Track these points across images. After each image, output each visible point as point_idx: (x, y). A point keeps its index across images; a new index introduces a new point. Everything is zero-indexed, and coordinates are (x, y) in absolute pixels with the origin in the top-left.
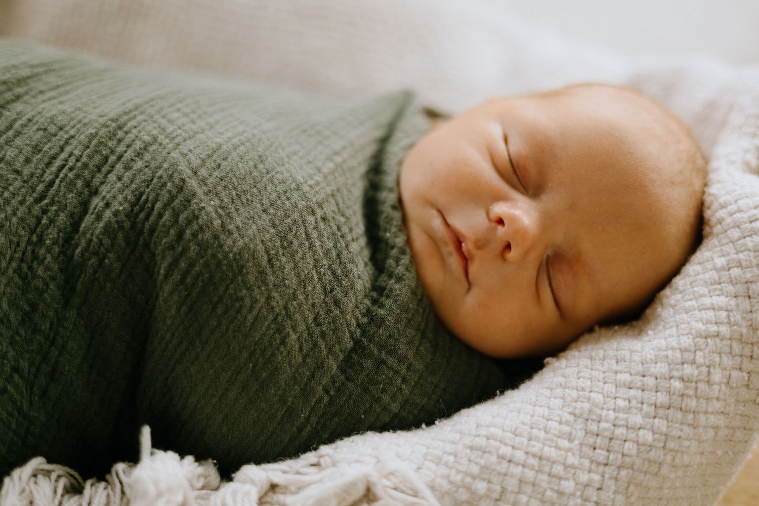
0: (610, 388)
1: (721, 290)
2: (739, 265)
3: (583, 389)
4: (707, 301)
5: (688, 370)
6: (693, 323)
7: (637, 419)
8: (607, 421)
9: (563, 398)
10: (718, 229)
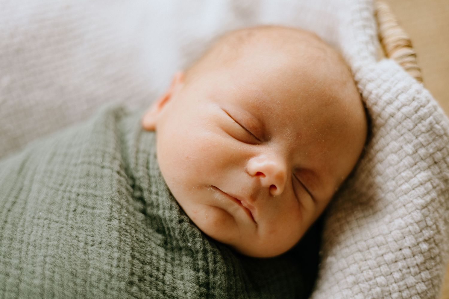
0: (384, 269)
1: (419, 168)
2: (422, 146)
3: (370, 279)
4: (415, 181)
5: (427, 234)
6: (415, 201)
7: (411, 280)
8: (395, 292)
9: (362, 292)
10: (392, 121)
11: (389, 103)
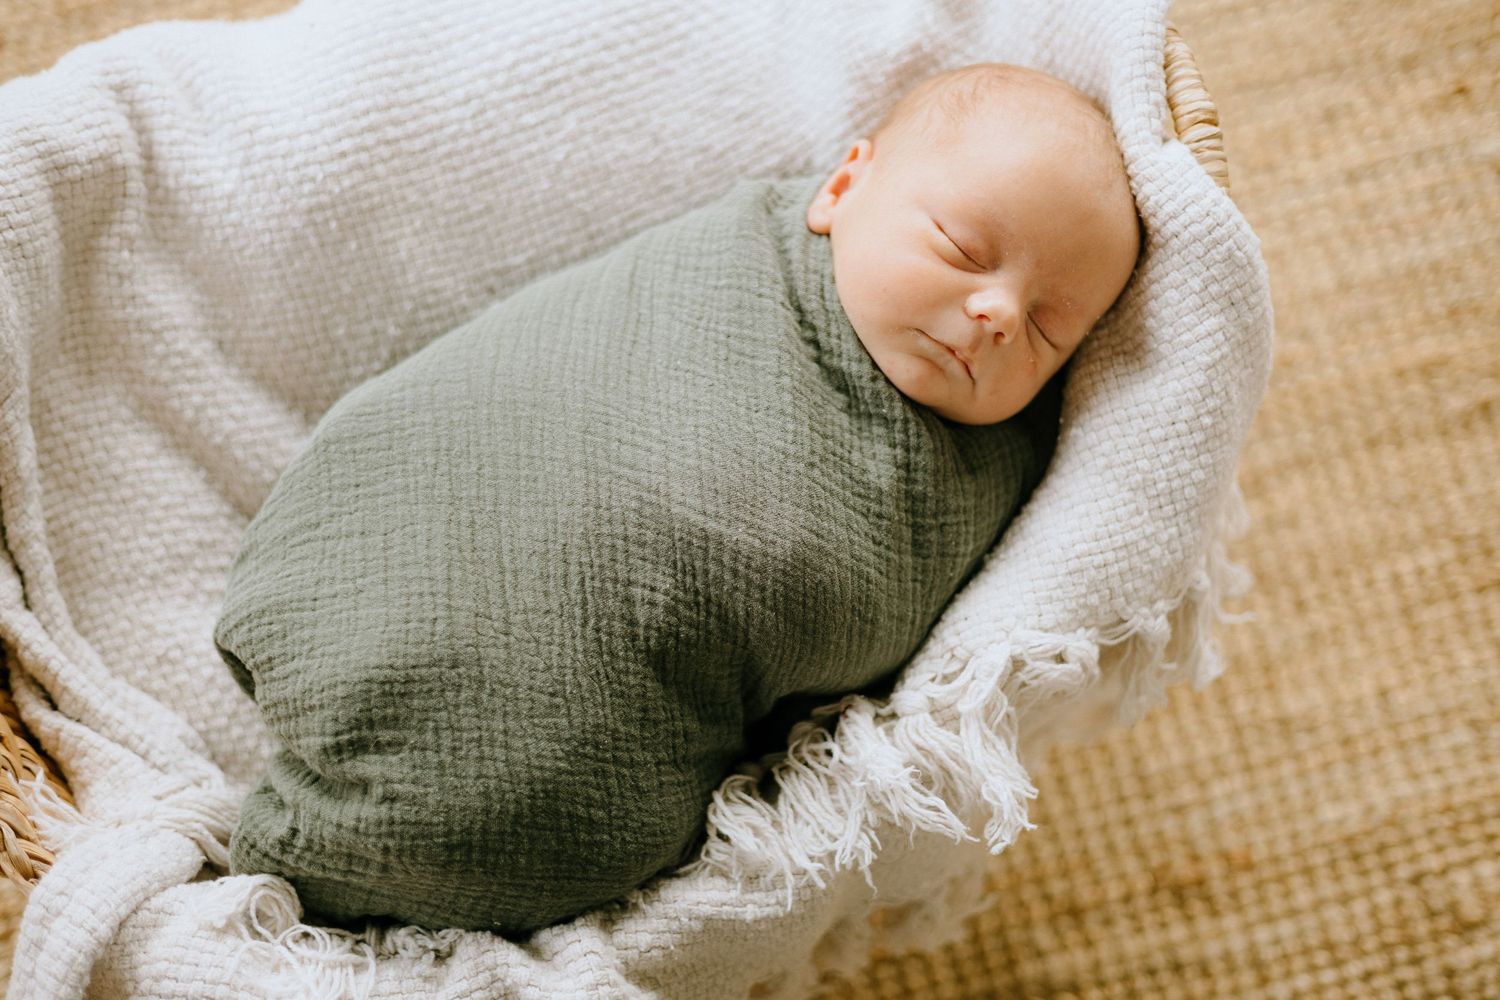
0: (1149, 449)
1: (1208, 312)
2: (1215, 280)
3: (1129, 463)
4: (1201, 330)
5: (1211, 403)
6: (1198, 358)
7: (1185, 466)
8: (1162, 481)
9: (1116, 479)
10: (1175, 243)
11: (1173, 217)
